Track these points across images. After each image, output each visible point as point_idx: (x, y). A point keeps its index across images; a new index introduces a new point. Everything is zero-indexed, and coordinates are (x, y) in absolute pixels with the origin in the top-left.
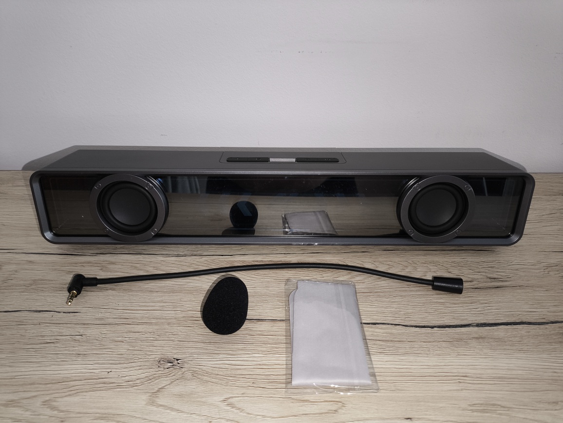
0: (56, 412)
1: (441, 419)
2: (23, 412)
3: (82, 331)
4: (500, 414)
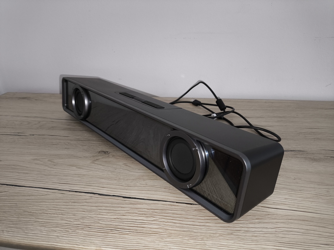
0: (53, 163)
3: (69, 142)
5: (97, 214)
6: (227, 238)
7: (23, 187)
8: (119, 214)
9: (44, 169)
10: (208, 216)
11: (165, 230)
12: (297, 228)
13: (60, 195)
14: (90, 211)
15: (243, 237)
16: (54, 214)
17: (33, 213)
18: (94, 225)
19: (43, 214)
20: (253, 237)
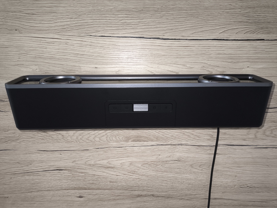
0: (207, 69)
1: (86, 67)
2: (217, 69)
4: (66, 69)
5: (154, 21)
6: (82, 12)
7: (212, 39)
8: (142, 23)
9: (209, 61)
10: (92, 28)
11: (114, 14)
12: (45, 24)
13: (183, 35)
14: (160, 23)
15: (74, 14)
16: (179, 18)
17: (192, 17)
18: (153, 13)
19: (186, 16)
20: (68, 15)
